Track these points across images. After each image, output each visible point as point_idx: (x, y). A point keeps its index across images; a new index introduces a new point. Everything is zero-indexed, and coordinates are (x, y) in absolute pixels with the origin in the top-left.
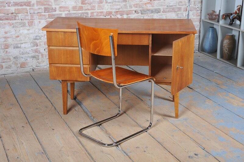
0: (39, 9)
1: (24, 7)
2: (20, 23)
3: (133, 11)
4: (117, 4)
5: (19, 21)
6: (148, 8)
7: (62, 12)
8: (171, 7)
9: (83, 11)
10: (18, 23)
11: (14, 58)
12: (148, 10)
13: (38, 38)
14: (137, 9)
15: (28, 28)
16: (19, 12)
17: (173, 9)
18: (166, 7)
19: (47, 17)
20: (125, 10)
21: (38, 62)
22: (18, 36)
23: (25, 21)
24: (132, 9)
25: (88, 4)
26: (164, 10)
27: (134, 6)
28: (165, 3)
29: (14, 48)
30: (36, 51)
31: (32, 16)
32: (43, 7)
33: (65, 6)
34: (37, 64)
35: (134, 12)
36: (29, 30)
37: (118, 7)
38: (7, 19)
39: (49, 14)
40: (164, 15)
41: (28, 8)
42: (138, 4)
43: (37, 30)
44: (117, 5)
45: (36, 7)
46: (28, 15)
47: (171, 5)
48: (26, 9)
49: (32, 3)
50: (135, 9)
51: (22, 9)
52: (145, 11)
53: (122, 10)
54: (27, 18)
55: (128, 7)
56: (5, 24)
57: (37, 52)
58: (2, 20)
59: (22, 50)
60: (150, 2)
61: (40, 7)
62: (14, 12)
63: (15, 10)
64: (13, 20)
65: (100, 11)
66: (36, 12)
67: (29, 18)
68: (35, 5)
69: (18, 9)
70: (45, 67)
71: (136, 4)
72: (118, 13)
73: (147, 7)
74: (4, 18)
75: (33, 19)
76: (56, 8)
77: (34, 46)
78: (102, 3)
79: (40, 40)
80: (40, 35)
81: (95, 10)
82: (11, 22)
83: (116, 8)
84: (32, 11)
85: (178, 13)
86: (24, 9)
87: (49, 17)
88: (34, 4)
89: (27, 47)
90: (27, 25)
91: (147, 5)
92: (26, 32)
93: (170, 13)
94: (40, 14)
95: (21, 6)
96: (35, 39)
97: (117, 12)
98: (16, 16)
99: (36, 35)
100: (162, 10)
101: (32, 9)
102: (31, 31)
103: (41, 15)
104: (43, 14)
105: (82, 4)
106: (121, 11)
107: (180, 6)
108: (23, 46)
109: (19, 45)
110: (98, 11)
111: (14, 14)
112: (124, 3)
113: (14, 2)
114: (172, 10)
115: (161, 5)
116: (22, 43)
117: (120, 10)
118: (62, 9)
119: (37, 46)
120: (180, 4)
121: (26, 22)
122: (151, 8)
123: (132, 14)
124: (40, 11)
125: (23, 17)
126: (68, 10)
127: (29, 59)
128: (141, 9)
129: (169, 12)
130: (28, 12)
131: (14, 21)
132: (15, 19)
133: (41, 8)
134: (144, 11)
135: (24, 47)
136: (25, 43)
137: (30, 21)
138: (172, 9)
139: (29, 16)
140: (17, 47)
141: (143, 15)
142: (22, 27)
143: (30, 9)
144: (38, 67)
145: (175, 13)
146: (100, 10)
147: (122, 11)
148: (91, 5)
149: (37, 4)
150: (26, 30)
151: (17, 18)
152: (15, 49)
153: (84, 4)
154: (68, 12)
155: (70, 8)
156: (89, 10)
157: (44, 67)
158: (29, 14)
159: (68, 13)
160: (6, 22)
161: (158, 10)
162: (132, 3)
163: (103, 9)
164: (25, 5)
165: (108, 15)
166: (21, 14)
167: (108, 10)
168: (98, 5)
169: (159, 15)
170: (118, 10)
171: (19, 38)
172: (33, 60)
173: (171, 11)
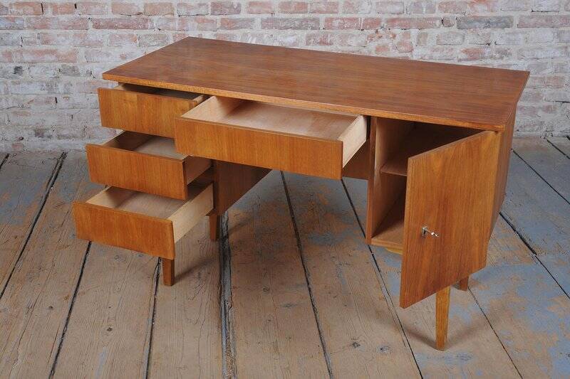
0: (200, 5)
3: (436, 19)
5: (152, 32)
6: (477, 14)
7: (255, 15)
8: (542, 14)
9: (307, 16)
10: (150, 35)
12: (479, 19)
14: (447, 15)
16: (153, 11)
17: (549, 20)
18: (528, 13)
19: (219, 25)
20: (415, 16)
23: (166, 32)
24: (434, 15)
26: (520, 21)
27: (440, 7)
28: (526, 4)
31: (183, 22)
32: (209, 2)
35: (438, 23)
37: (398, 8)
38: (127, 27)
39: (223, 19)
40: (523, 33)
42: (452, 3)
44: (396, 3)
46: (172, 20)
47: (543, 9)
48: (171, 4)
50: (442, 15)
51: (160, 4)
52: (471, 22)
53: (408, 16)
54: (171, 25)
55: (424, 10)
56: (121, 37)
58: (116, 28)
61: (202, 2)
62: (142, 10)
63: (146, 5)
64: (139, 29)
65: (349, 16)
66: (193, 12)
67: (177, 27)
69: (151, 5)
71: (447, 3)
72: (397, 23)
73: (476, 11)
74: (121, 23)
75: (185, 28)
76: (239, 5)
81: (337, 13)
82: (135, 33)
83: (392, 11)
84: (183, 11)
85: (561, 32)
86: (165, 5)
87: (223, 27)
90: (171, 41)
91: (475, 6)
93: (538, 30)
94: (203, 17)
97: (393, 20)
98: (147, 20)
100: (516, 22)
101: (185, 5)
103: (203, 21)
104: (210, 17)
106: (404, 19)
107: (568, 13)
110: (344, 16)
111: (144, 16)
114: (544, 21)
115: (517, 9)
117: (402, 16)
118: (255, 9)
121: (170, 34)
122: (488, 14)
123: (433, 26)
124: (202, 10)
125: (164, 22)
126: (270, 10)
128: (458, 15)
129: (535, 26)
130: (175, 12)
131: (143, 32)
132: (145, 28)
133: (205, 4)
134: (465, 20)
137: (180, 32)
138: (547, 21)
139: (177, 22)
141: (462, 32)
142: (158, 45)
143: (179, 5)
145: (554, 30)
146: (350, 13)
147: (408, 19)
151: (149, 24)
154: (269, 16)
155: (276, 7)
156: (321, 12)
158: (176, 16)
159: (268, 19)
160: (125, 32)
161: (504, 21)
163: (357, 12)
165: (371, 28)
166: (159, 17)
167: (369, 16)
169: (509, 34)
170: (395, 16)
173: (542, 25)
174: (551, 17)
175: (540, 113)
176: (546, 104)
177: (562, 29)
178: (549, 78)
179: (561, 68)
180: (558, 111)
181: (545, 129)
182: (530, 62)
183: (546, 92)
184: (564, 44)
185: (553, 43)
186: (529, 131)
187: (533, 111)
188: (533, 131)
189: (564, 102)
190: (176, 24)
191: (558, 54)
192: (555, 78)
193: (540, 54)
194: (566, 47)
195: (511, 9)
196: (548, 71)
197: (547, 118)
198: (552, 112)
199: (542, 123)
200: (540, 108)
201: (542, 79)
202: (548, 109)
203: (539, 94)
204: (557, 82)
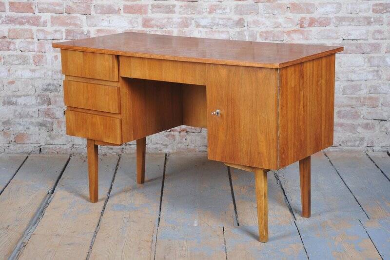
0: (56, 31)
1: (27, 26)
2: (18, 57)
4: (221, 30)
5: (15, 53)
8: (352, 42)
10: (13, 55)
11: (4, 123)
13: (51, 87)
15: (33, 67)
16: (16, 36)
17: (359, 47)
21: (50, 136)
22: (12, 82)
23: (26, 53)
25: (158, 27)
27: (260, 35)
28: (337, 34)
29: (4, 104)
30: (47, 113)
31: (41, 45)
32: (63, 29)
33: (109, 28)
34: (48, 138)
36: (33, 71)
41: (34, 28)
42: (271, 32)
43: (50, 73)
44: (222, 32)
45: (49, 28)
46: (32, 43)
47: (352, 38)
48: (31, 30)
49: (42, 20)
51: (22, 30)
54: (31, 47)
57: (49, 116)
59: (19, 109)
60: (302, 29)
61: (58, 29)
62: (6, 34)
63: (9, 31)
64: (3, 50)
66: (49, 37)
67: (36, 49)
68: (49, 24)
69: (14, 30)
70: (65, 147)
71: (267, 32)
73: (293, 39)
75: (43, 50)
76: (89, 32)
77: (43, 104)
78: (187, 27)
79: (56, 94)
80: (55, 82)
84: (41, 36)
85: (371, 57)
86: (26, 30)
88: (45, 23)
89: (30, 103)
90: (31, 61)
91: (292, 35)
92: (27, 74)
93: (350, 55)
94: (58, 41)
95: (21, 23)
96: (46, 90)
98: (10, 43)
99: (47, 81)
101: (43, 31)
102: (37, 74)
105: (144, 27)
107: (376, 41)
108: (21, 101)
109: (14, 100)
111: (8, 40)
112: (238, 29)
113: (8, 17)
114: (354, 48)
115: (328, 38)
116: (20, 96)
118: (102, 35)
119: (50, 103)
120: (378, 35)
121: (31, 55)
124: (57, 36)
125: (25, 45)
127: (32, 128)
130: (35, 37)
131: (7, 53)
132: (8, 49)
133: (59, 31)
135: (23, 104)
136: (25, 96)
137: (38, 53)
138: (357, 48)
139: (36, 45)
140: (10, 103)
142: (20, 64)
143: (38, 30)
144: (51, 146)
145: (364, 56)
148: (164, 29)
149: (52, 22)
150: (29, 71)
151: (12, 46)
152: (6, 106)
153: (148, 27)
157: (62, 146)
158: (36, 40)
162: (257, 30)
164: (28, 22)
166: (20, 40)
168: (179, 31)
171: (13, 85)
172: (40, 130)
173: (353, 52)
174: (360, 44)
175: (360, 130)
176: (365, 121)
177: (372, 55)
178: (364, 98)
179: (374, 89)
180: (377, 128)
181: (365, 145)
182: (346, 84)
183: (364, 111)
184: (376, 69)
185: (365, 67)
186: (351, 146)
187: (353, 128)
188: (354, 146)
189: (381, 120)
190: (35, 47)
191: (370, 77)
192: (370, 98)
193: (353, 77)
194: (378, 71)
195: (324, 37)
196: (364, 92)
197: (367, 135)
198: (370, 129)
199: (362, 139)
200: (359, 125)
201: (358, 99)
202: (366, 126)
203: (356, 112)
204: (373, 102)
